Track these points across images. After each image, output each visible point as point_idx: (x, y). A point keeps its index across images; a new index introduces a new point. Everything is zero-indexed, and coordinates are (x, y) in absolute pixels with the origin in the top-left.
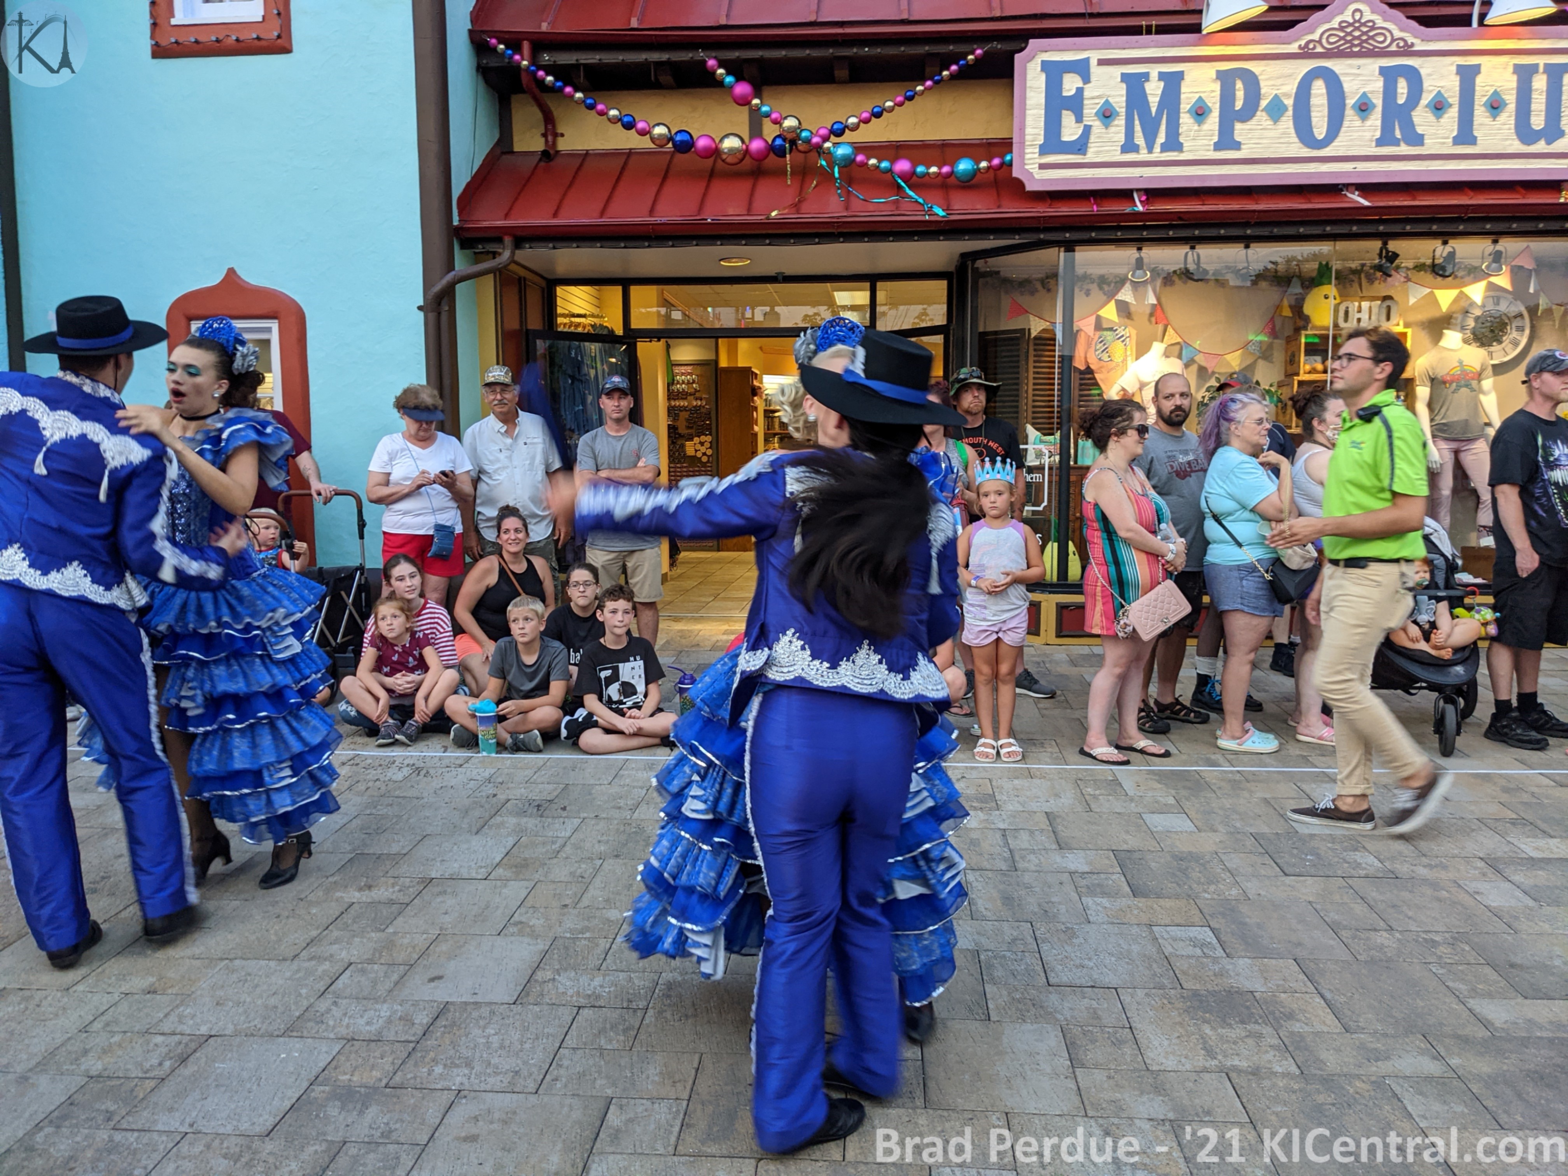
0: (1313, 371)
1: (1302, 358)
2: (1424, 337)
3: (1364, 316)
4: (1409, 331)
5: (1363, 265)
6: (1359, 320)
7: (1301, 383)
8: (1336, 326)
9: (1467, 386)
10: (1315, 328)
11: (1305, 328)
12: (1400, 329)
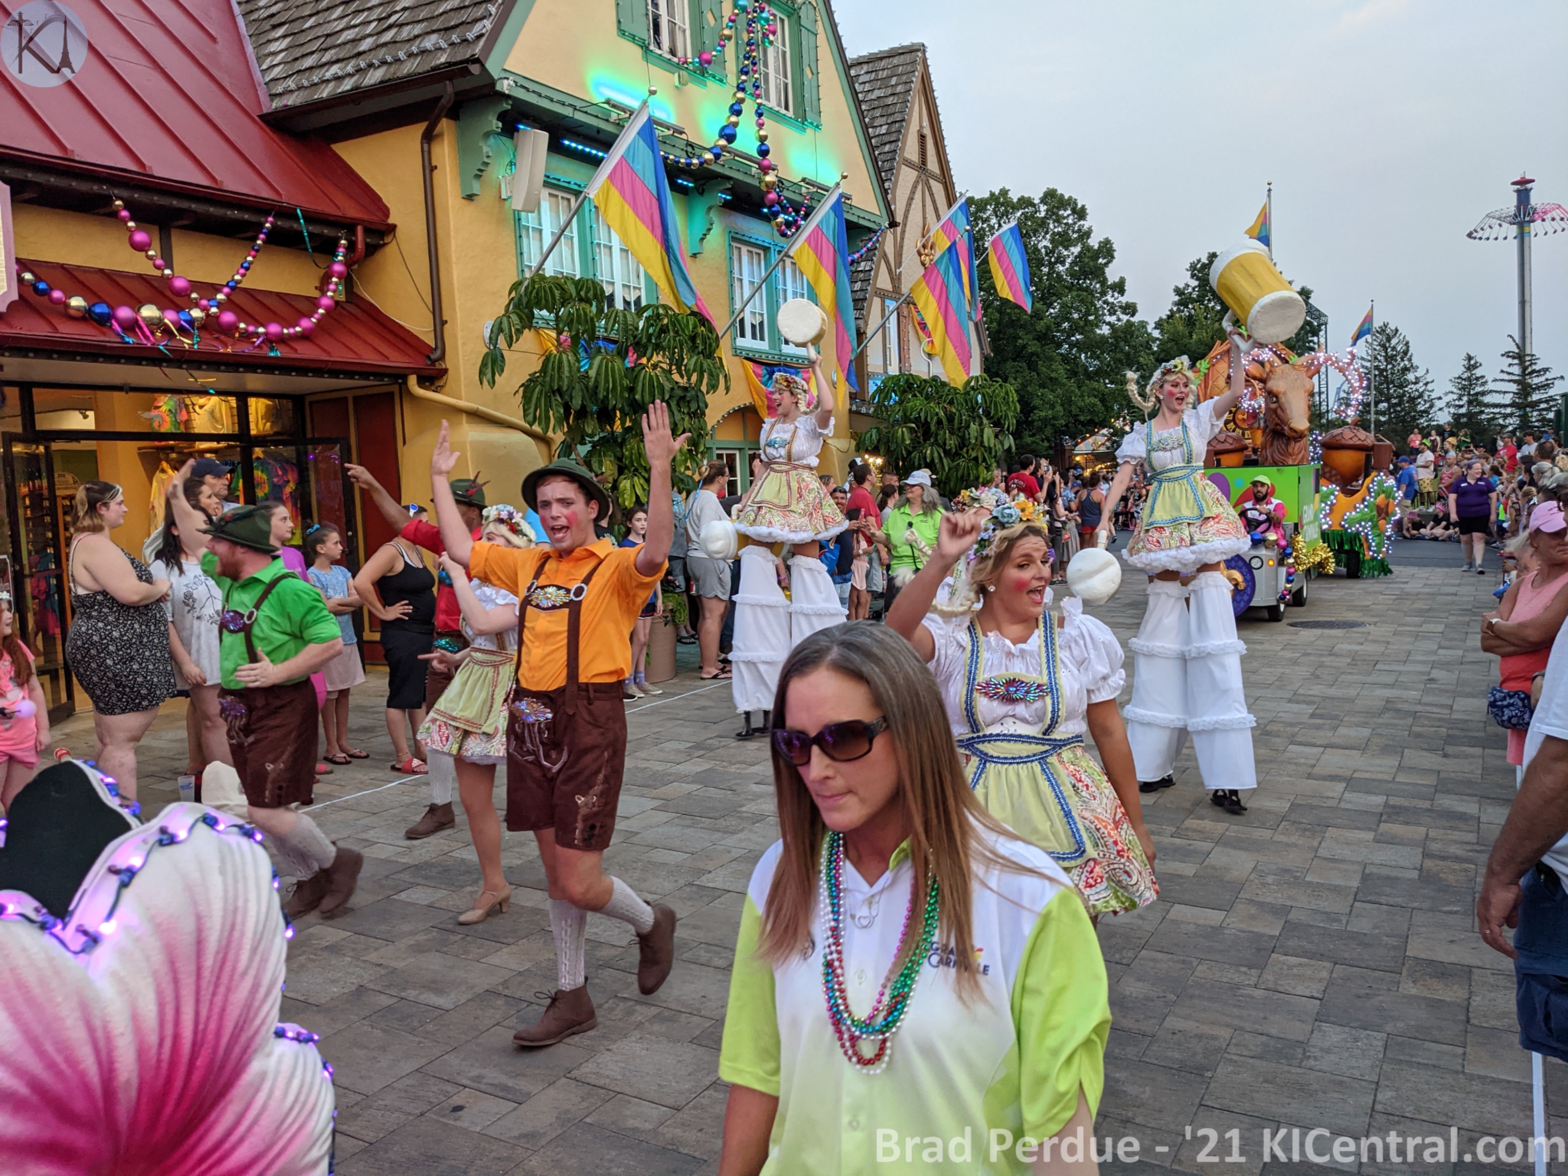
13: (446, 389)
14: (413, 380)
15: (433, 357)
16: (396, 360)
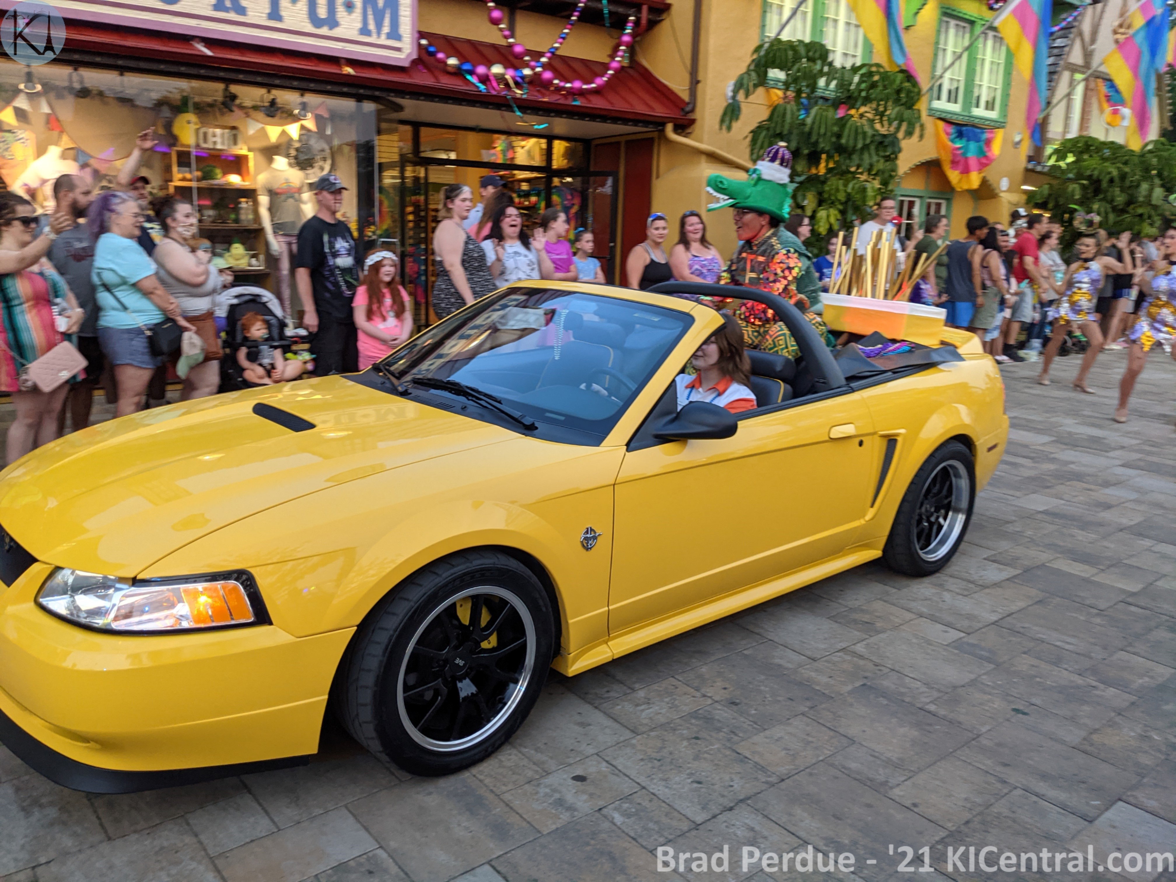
0: (184, 179)
1: (175, 169)
2: (262, 160)
3: (218, 139)
4: (251, 155)
5: (215, 101)
6: (215, 143)
7: (177, 188)
8: (198, 146)
9: (292, 197)
10: (183, 145)
11: (174, 145)
12: (244, 151)
13: (693, 135)
14: (669, 128)
15: (688, 109)
16: (659, 111)
